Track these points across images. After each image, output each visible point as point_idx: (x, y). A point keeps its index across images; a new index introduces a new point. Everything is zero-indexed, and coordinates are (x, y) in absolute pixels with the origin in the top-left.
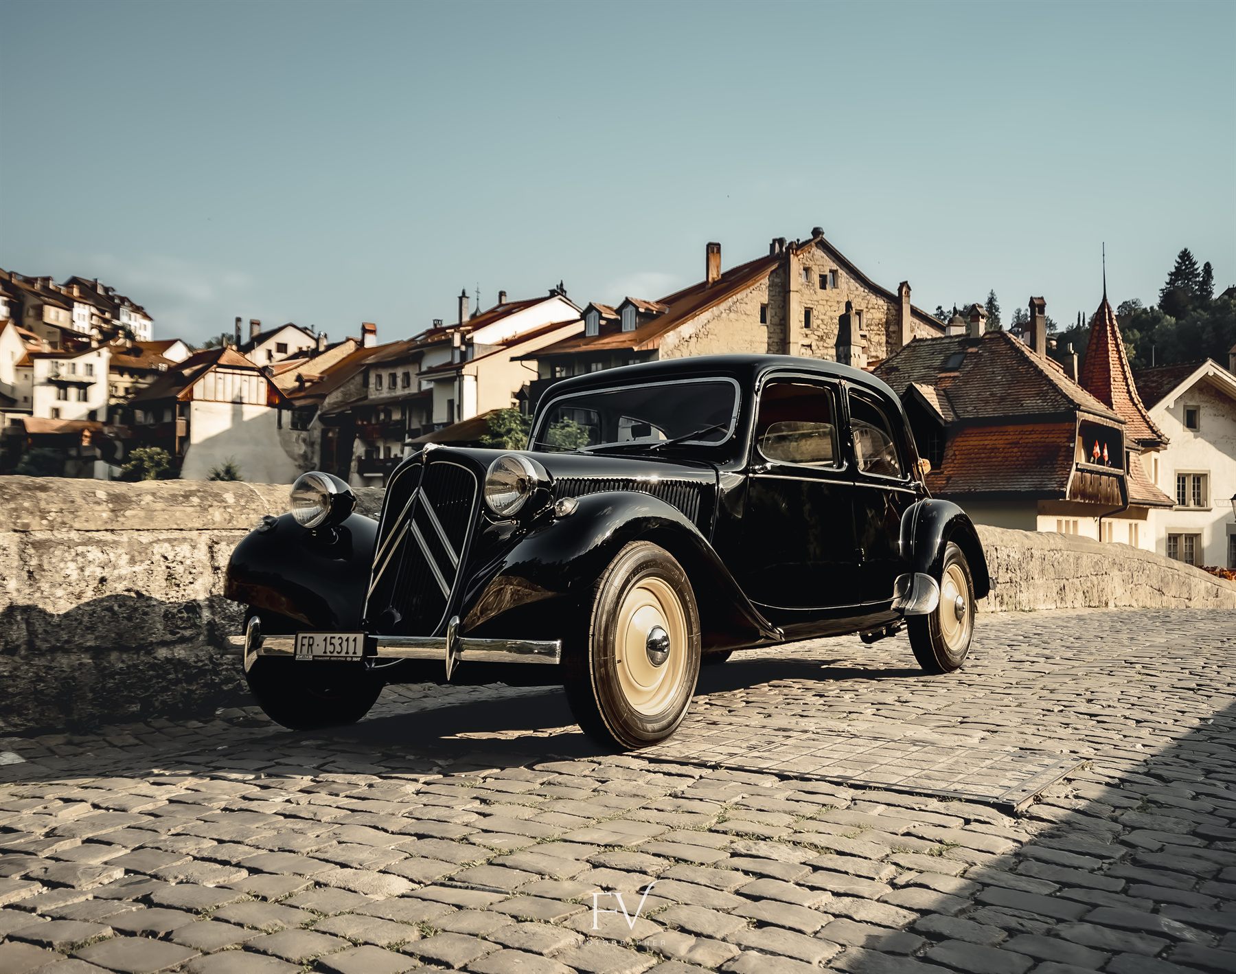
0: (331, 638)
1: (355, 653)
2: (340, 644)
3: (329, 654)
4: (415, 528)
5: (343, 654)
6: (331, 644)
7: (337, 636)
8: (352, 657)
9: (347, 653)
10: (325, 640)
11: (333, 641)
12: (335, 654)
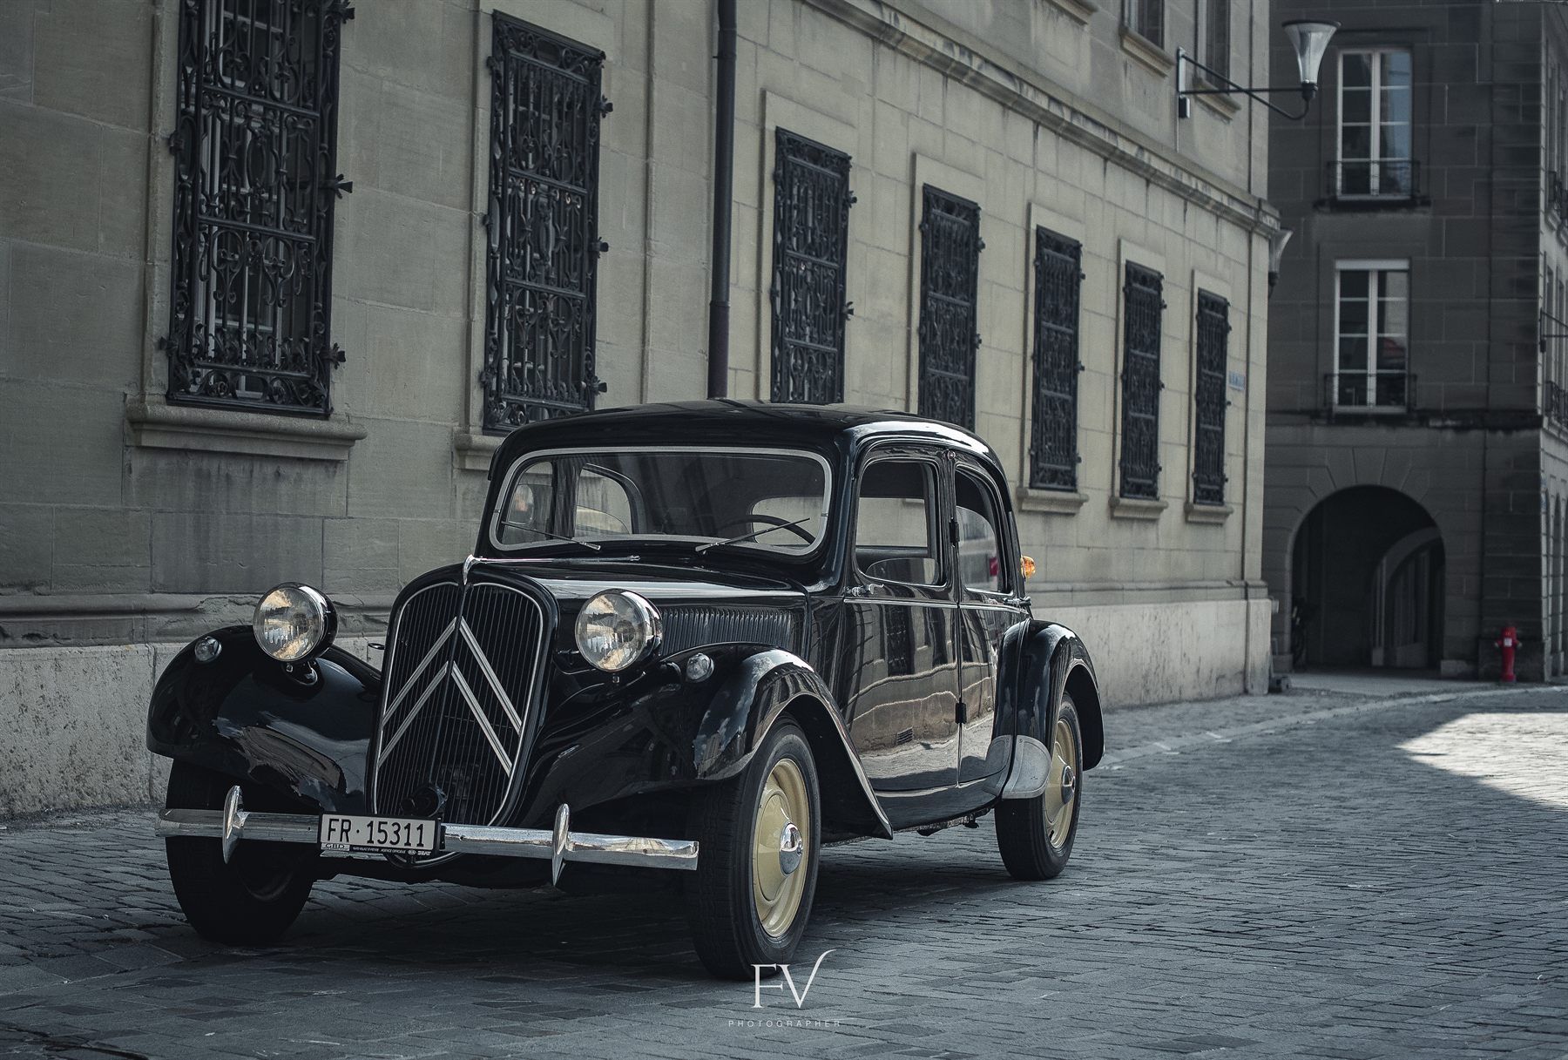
0: (380, 823)
1: (420, 844)
2: (396, 832)
3: (376, 844)
4: (457, 673)
5: (401, 845)
6: (380, 831)
7: (390, 821)
8: (417, 850)
9: (408, 844)
10: (371, 825)
11: (382, 827)
12: (387, 844)
